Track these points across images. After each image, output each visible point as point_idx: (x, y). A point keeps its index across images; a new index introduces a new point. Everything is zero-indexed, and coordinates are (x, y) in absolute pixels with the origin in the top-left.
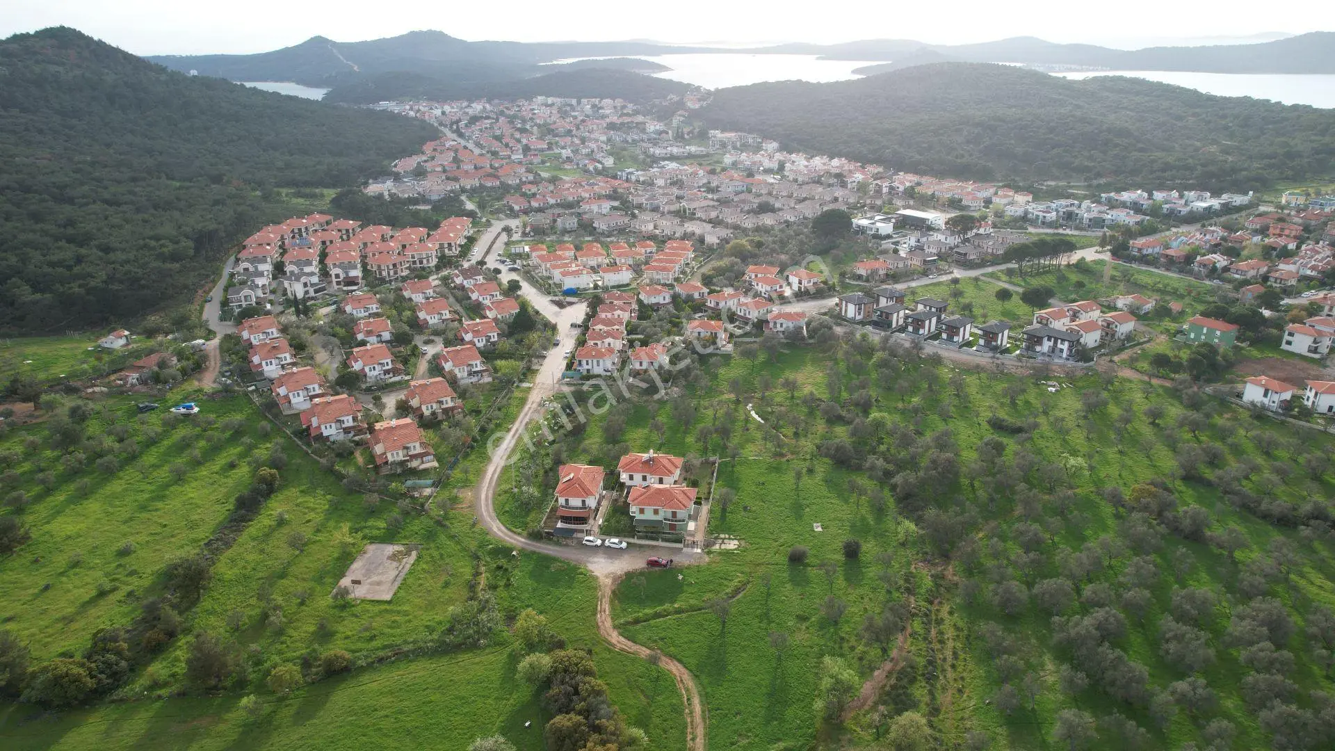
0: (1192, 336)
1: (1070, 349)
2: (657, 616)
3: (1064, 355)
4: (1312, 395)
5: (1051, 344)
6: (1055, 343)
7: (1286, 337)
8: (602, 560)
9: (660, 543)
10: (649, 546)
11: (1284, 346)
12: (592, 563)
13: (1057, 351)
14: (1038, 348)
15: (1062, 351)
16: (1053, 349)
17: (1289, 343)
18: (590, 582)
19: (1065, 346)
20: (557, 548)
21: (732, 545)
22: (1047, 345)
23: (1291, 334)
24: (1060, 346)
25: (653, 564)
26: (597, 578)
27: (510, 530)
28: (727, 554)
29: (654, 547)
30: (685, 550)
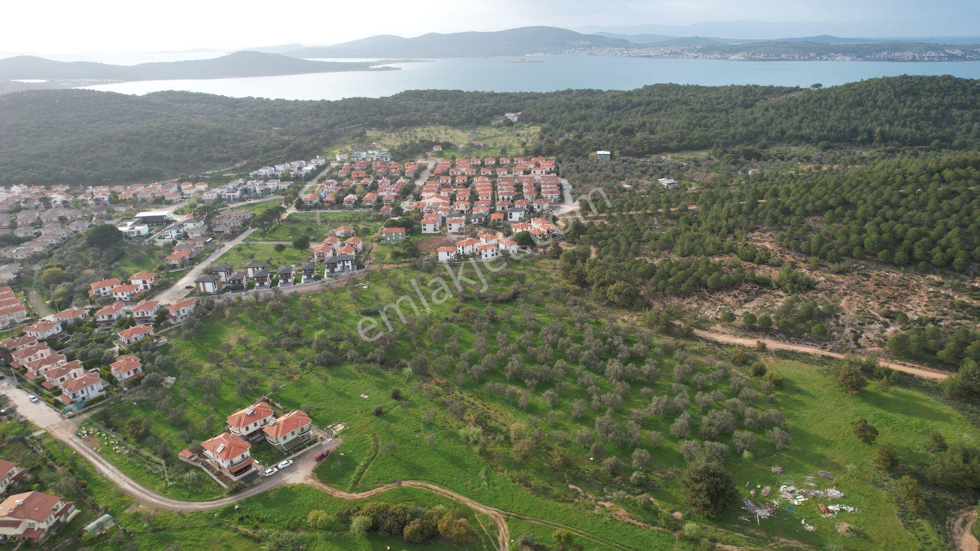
0: (388, 239)
1: (353, 265)
2: (360, 474)
3: (351, 268)
4: (461, 249)
5: (341, 265)
6: (344, 264)
7: (423, 227)
8: (290, 476)
9: (308, 448)
10: (302, 454)
11: (423, 232)
12: (288, 480)
13: (346, 268)
14: (336, 270)
15: (348, 266)
16: (343, 267)
17: (425, 229)
18: (302, 488)
19: (350, 264)
20: (256, 489)
21: (340, 427)
22: (339, 266)
23: (424, 225)
24: (346, 264)
25: (320, 458)
26: (302, 484)
27: (211, 500)
28: (343, 432)
29: (306, 453)
30: (323, 443)
